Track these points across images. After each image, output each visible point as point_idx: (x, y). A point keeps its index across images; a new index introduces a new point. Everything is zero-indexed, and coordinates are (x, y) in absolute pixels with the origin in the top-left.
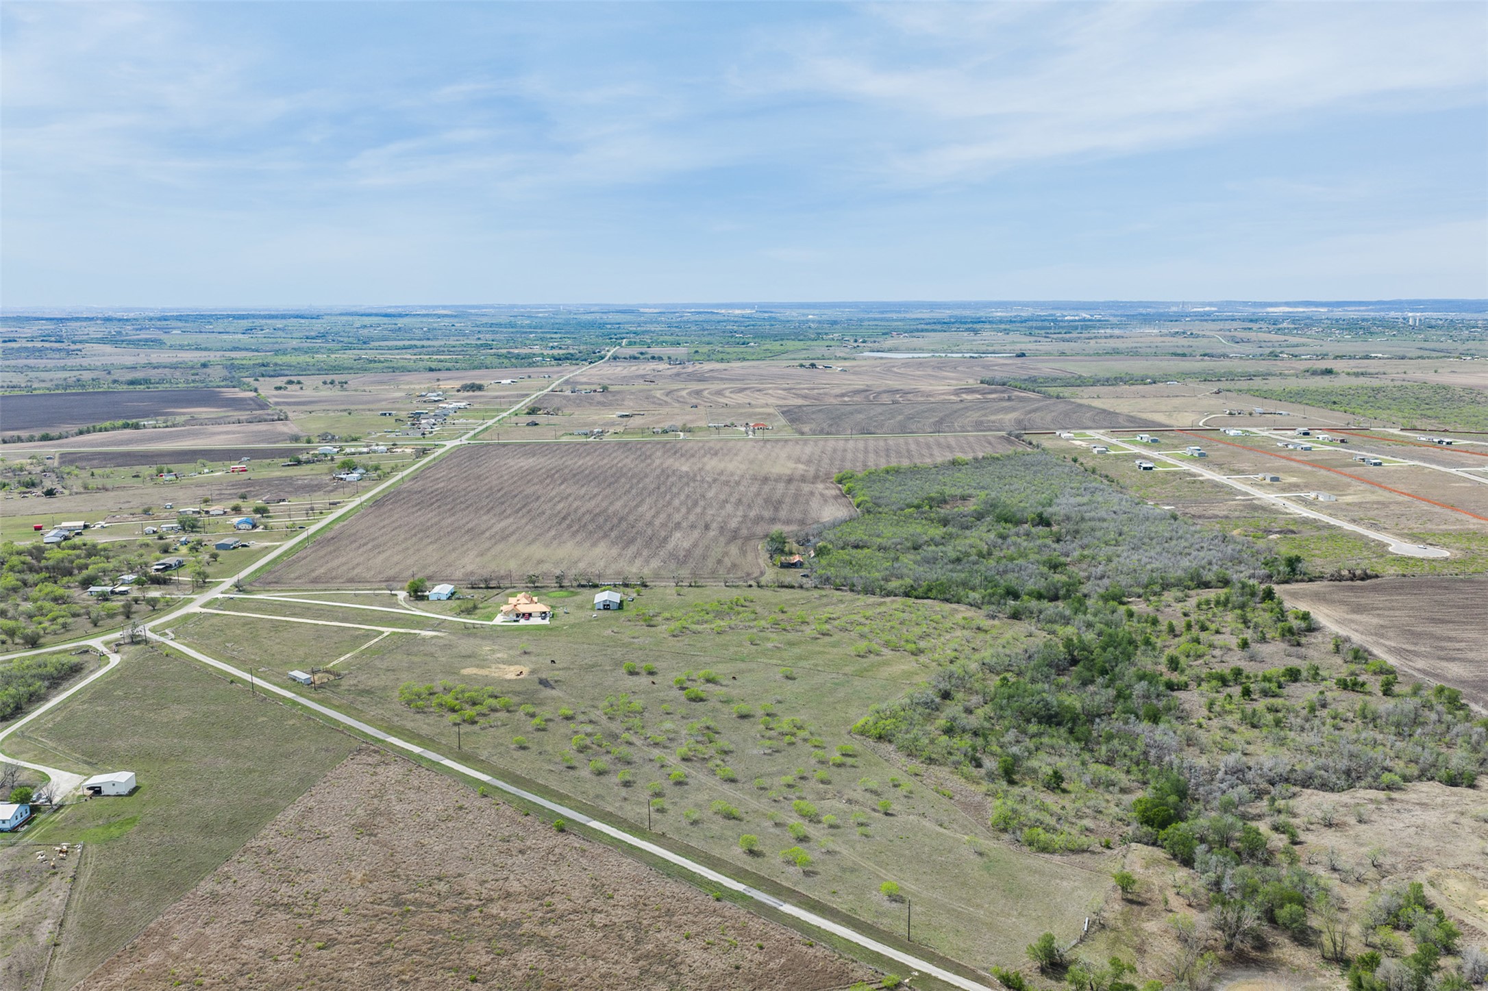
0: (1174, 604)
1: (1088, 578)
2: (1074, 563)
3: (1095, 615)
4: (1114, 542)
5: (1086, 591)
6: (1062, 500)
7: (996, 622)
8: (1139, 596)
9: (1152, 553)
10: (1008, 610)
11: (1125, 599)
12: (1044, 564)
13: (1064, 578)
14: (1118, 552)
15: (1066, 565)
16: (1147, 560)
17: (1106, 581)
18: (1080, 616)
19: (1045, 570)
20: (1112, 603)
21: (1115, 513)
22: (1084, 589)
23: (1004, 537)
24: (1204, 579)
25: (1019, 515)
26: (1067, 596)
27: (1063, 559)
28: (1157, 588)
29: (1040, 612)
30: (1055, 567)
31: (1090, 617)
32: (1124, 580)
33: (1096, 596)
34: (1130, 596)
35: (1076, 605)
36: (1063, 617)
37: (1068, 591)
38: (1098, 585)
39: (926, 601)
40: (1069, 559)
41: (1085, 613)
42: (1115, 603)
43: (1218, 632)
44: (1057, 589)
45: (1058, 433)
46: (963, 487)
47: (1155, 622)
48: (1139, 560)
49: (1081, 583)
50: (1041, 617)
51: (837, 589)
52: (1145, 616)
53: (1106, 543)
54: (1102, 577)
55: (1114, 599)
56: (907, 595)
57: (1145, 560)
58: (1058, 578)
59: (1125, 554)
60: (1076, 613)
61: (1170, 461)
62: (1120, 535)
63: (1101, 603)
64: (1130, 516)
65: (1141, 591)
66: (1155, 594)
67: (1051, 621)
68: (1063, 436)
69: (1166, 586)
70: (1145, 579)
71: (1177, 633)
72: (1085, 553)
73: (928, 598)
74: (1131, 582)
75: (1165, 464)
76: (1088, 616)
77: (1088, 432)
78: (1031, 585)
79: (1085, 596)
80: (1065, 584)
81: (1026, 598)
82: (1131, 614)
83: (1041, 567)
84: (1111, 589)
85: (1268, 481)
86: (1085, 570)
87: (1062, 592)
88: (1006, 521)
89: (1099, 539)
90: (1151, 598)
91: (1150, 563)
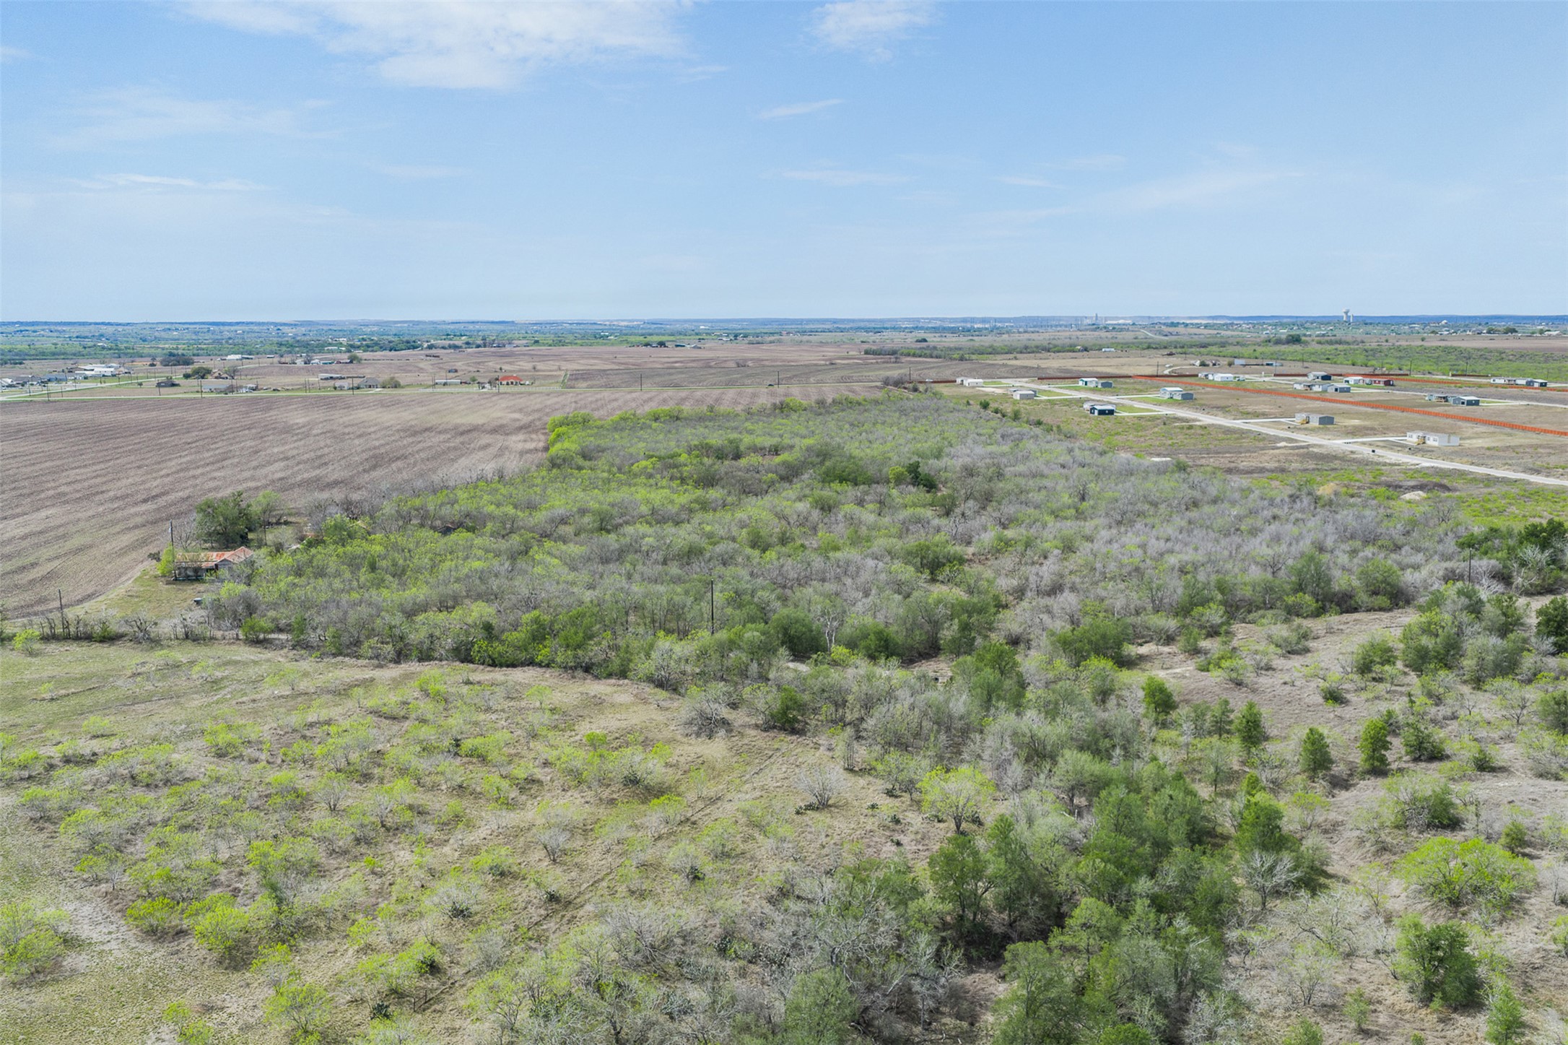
0: (1278, 663)
1: (1020, 593)
2: (981, 558)
3: (1051, 711)
4: (1073, 511)
5: (1016, 628)
6: (960, 449)
7: (716, 749)
8: (1169, 640)
9: (1170, 530)
10: (765, 699)
11: (1132, 650)
12: (908, 556)
13: (956, 594)
14: (1087, 531)
15: (962, 561)
16: (1162, 545)
17: (1068, 599)
18: (1005, 720)
19: (907, 572)
20: (1098, 664)
21: (1063, 466)
22: (1011, 621)
23: (826, 507)
24: (1336, 587)
25: (872, 471)
26: (963, 646)
27: (958, 549)
28: (1214, 614)
29: (868, 704)
30: (933, 566)
31: (1032, 721)
32: (1120, 597)
33: (1045, 641)
34: (1140, 636)
35: (990, 674)
36: (943, 721)
37: (965, 627)
38: (1049, 611)
39: (519, 675)
40: (971, 550)
41: (1017, 704)
42: (1105, 664)
43: (1484, 766)
44: (936, 625)
45: (959, 381)
46: (781, 436)
47: (1253, 733)
48: (1143, 546)
49: (1002, 606)
50: (870, 723)
51: (257, 642)
52: (1216, 709)
53: (1055, 514)
54: (1055, 590)
55: (1099, 650)
56: (463, 654)
57: (1155, 546)
58: (945, 593)
59: (1105, 534)
60: (987, 703)
61: (1137, 405)
62: (1083, 499)
63: (1062, 664)
64: (1094, 469)
65: (1172, 624)
66: (1213, 632)
67: (901, 742)
68: (966, 383)
69: (1238, 608)
70: (1176, 589)
71: (1339, 769)
72: (1009, 533)
73: (531, 663)
74: (1136, 598)
75: (1132, 409)
76: (1031, 714)
77: (1003, 381)
78: (862, 616)
79: (1015, 641)
80: (958, 610)
81: (839, 651)
82: (1163, 702)
83: (897, 566)
84: (1086, 622)
85: (1315, 423)
86: (1011, 573)
87: (948, 633)
88: (842, 480)
89: (1037, 507)
90: (1205, 644)
91: (1171, 551)
